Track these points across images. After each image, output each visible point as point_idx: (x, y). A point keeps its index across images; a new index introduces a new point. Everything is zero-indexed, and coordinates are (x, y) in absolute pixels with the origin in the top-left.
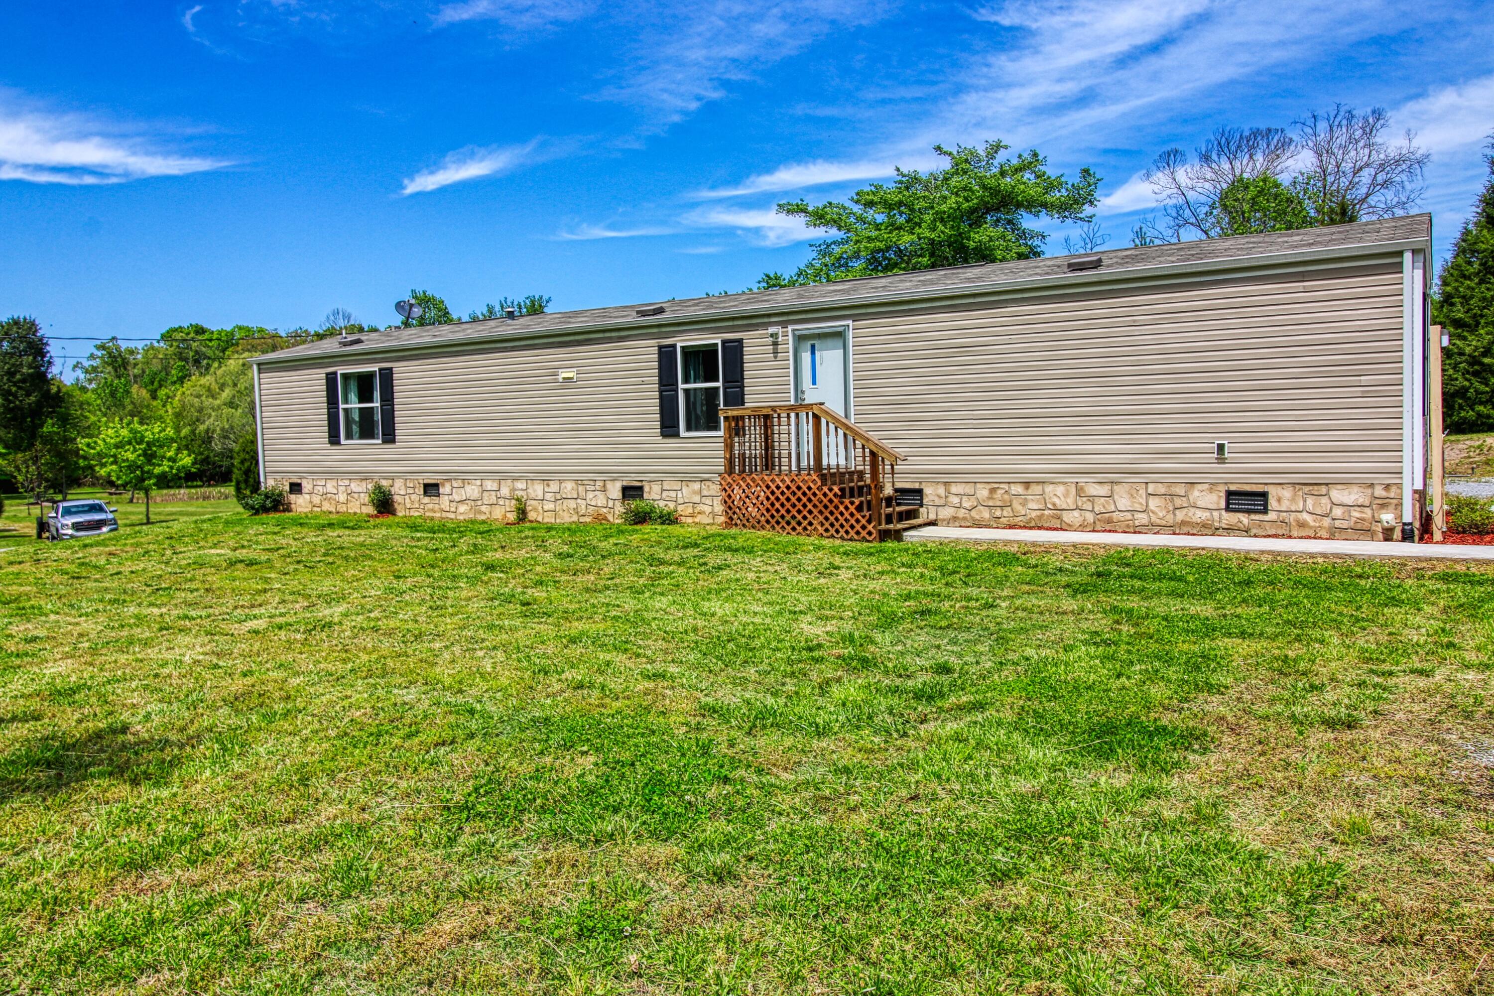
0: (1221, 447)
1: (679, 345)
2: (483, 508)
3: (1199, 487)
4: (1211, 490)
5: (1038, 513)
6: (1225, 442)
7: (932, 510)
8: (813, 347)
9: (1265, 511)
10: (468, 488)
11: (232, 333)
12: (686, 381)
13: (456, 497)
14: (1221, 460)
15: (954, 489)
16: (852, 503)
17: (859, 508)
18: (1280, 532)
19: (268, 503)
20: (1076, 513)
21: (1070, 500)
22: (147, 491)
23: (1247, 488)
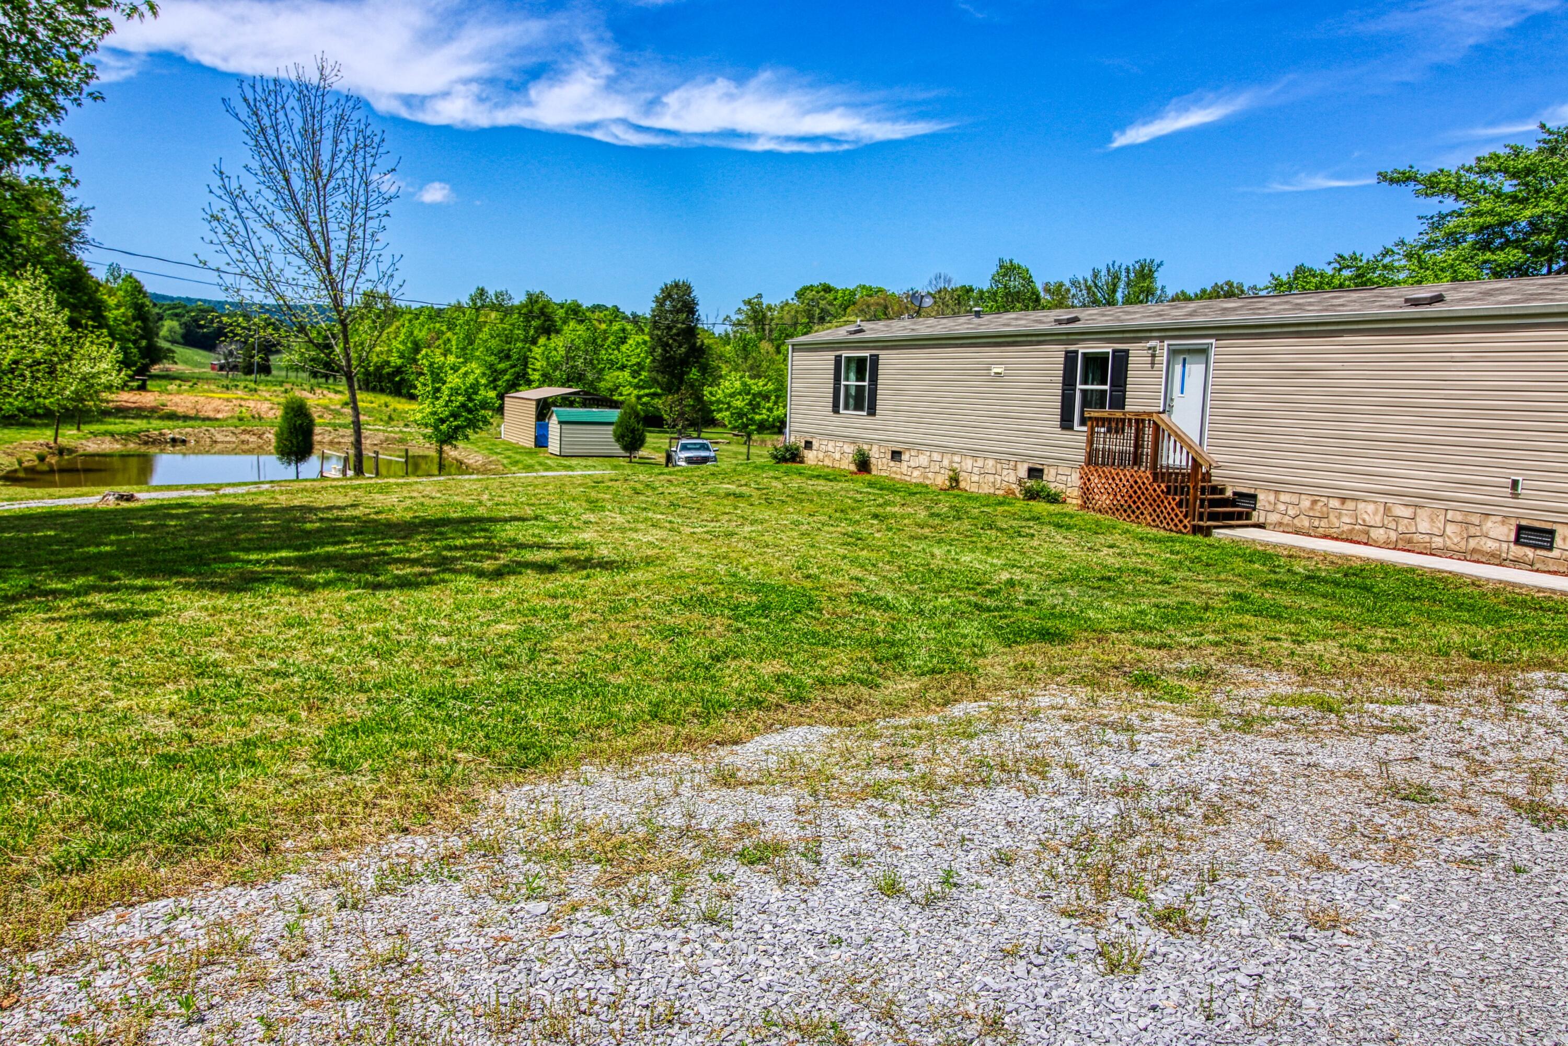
0: (1515, 484)
1: (1081, 351)
2: (930, 475)
3: (1493, 518)
4: (1503, 523)
5: (1350, 527)
6: (1520, 479)
7: (1263, 513)
8: (1184, 360)
9: (1550, 548)
10: (921, 457)
11: (853, 294)
12: (1085, 382)
13: (912, 464)
14: (1515, 496)
15: (1283, 497)
16: (1174, 499)
17: (1180, 505)
18: (1562, 570)
19: (788, 455)
20: (1382, 531)
21: (1378, 518)
22: (749, 435)
23: (1537, 524)
